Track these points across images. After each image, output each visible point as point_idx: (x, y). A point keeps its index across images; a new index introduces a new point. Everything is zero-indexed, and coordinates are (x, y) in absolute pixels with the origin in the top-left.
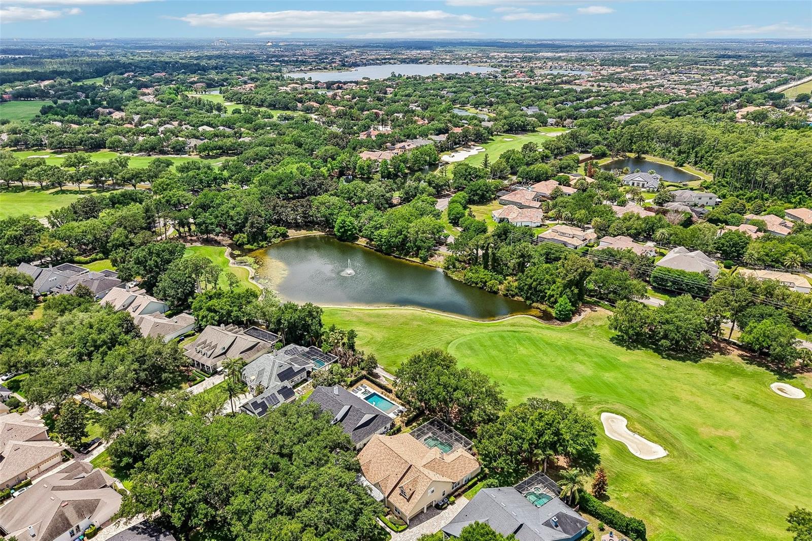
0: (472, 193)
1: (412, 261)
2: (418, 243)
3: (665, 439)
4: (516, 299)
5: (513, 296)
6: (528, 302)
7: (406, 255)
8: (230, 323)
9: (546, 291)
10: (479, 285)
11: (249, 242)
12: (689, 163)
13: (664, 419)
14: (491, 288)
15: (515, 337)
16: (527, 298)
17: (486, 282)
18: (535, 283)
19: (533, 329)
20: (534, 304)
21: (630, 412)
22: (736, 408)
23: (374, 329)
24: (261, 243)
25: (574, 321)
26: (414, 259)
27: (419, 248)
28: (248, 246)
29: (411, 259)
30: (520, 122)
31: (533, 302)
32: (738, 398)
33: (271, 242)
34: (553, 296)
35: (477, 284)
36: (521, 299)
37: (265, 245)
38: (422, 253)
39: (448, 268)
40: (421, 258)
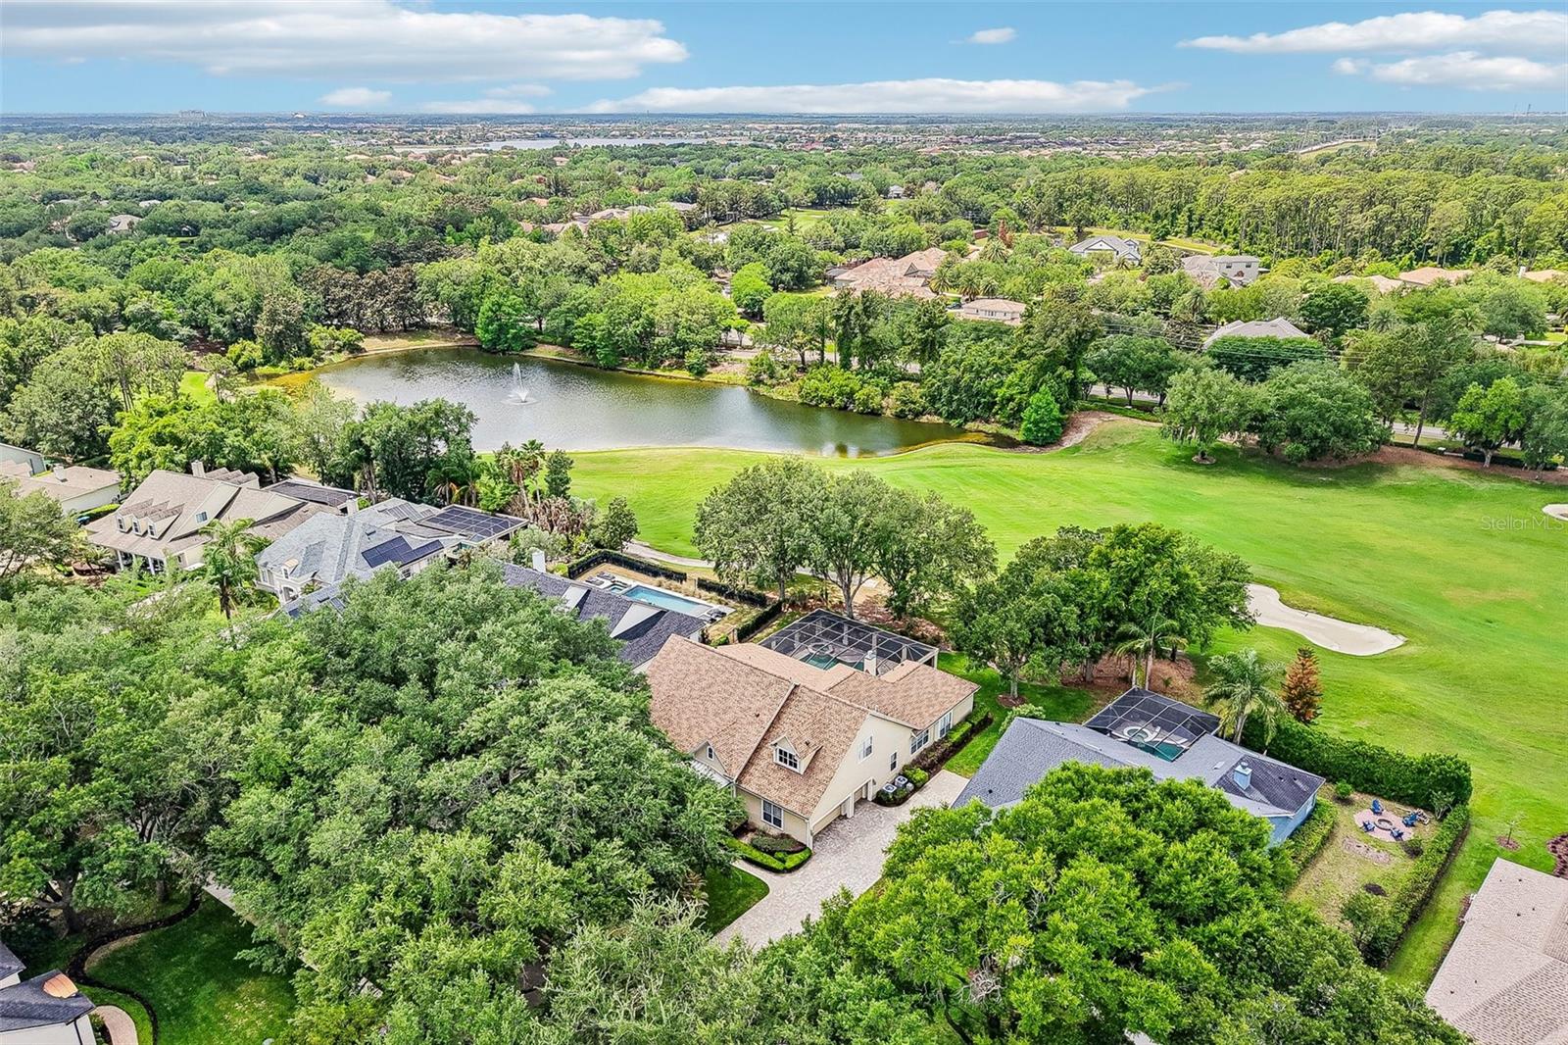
0: (777, 267)
1: (671, 377)
2: (682, 334)
3: (1383, 616)
4: (924, 419)
5: (918, 414)
6: (954, 423)
7: (654, 367)
8: (221, 466)
9: (995, 391)
10: (838, 402)
11: (267, 360)
12: (1177, 233)
13: (1357, 583)
14: (865, 403)
15: (950, 475)
16: (951, 415)
17: (852, 393)
18: (967, 376)
19: (986, 460)
20: (969, 426)
21: (1275, 576)
22: (1499, 551)
23: (609, 480)
24: (297, 361)
25: (1068, 443)
26: (675, 373)
27: (684, 346)
28: (267, 369)
29: (667, 373)
30: (839, 186)
31: (966, 421)
32: (1490, 535)
33: (321, 360)
34: (1011, 399)
35: (831, 401)
36: (936, 419)
37: (307, 365)
38: (694, 356)
39: (759, 382)
40: (690, 369)
